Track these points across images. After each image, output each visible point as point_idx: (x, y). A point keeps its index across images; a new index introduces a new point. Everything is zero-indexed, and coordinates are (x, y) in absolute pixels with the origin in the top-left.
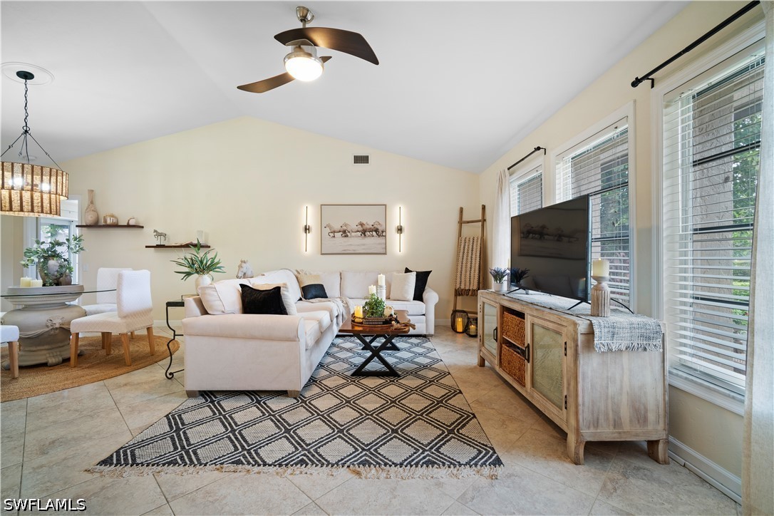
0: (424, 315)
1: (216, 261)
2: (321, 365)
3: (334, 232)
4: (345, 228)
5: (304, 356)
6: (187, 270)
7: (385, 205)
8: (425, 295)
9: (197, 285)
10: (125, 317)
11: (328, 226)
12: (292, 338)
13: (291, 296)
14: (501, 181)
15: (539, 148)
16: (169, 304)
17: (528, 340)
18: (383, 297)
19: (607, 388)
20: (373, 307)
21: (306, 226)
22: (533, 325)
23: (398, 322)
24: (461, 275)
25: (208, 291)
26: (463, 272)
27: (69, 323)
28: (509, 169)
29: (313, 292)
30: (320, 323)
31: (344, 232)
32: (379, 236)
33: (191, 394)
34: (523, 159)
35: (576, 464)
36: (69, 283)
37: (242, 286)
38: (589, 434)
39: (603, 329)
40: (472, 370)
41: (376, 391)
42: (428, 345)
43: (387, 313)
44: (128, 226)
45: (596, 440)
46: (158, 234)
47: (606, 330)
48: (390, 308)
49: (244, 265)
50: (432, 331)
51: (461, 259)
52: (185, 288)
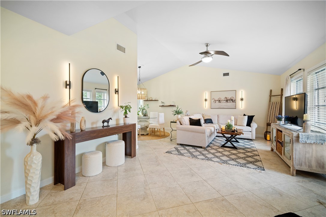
0: (251, 132)
1: (182, 111)
2: (211, 143)
3: (216, 101)
4: (219, 99)
5: (207, 138)
6: (175, 113)
7: (236, 91)
8: (252, 125)
9: (177, 117)
10: (160, 125)
11: (214, 99)
12: (203, 133)
13: (202, 121)
14: (287, 80)
15: (300, 69)
16: (171, 122)
17: (283, 140)
18: (233, 124)
19: (306, 155)
20: (229, 126)
21: (205, 99)
22: (284, 135)
23: (237, 132)
24: (270, 117)
25: (182, 119)
26: (271, 116)
27: (148, 125)
28: (290, 76)
29: (208, 121)
30: (211, 130)
31: (219, 101)
32: (233, 102)
33: (178, 144)
34: (295, 73)
35: (292, 176)
36: (147, 116)
37: (189, 118)
38: (298, 168)
39: (303, 136)
40: (267, 151)
41: (229, 151)
42: (252, 142)
43: (233, 129)
44: (155, 100)
45: (300, 170)
46: (162, 103)
47: (305, 136)
48: (235, 127)
49: (187, 112)
50: (254, 138)
51: (270, 111)
52: (175, 118)
